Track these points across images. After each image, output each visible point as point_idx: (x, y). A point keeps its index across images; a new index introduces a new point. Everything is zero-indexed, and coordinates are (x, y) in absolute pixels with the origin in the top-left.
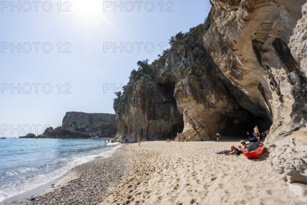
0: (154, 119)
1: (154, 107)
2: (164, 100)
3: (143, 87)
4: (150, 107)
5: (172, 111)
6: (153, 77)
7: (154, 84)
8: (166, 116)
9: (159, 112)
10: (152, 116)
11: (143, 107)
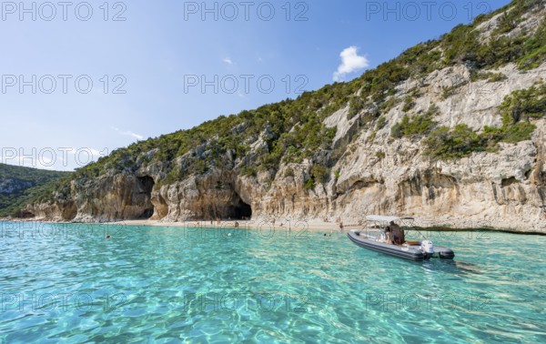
0: (131, 204)
1: (132, 196)
2: (141, 190)
3: (123, 179)
4: (128, 195)
5: (146, 200)
6: (133, 170)
7: (133, 178)
8: (140, 203)
9: (135, 200)
10: (129, 202)
11: (122, 196)
